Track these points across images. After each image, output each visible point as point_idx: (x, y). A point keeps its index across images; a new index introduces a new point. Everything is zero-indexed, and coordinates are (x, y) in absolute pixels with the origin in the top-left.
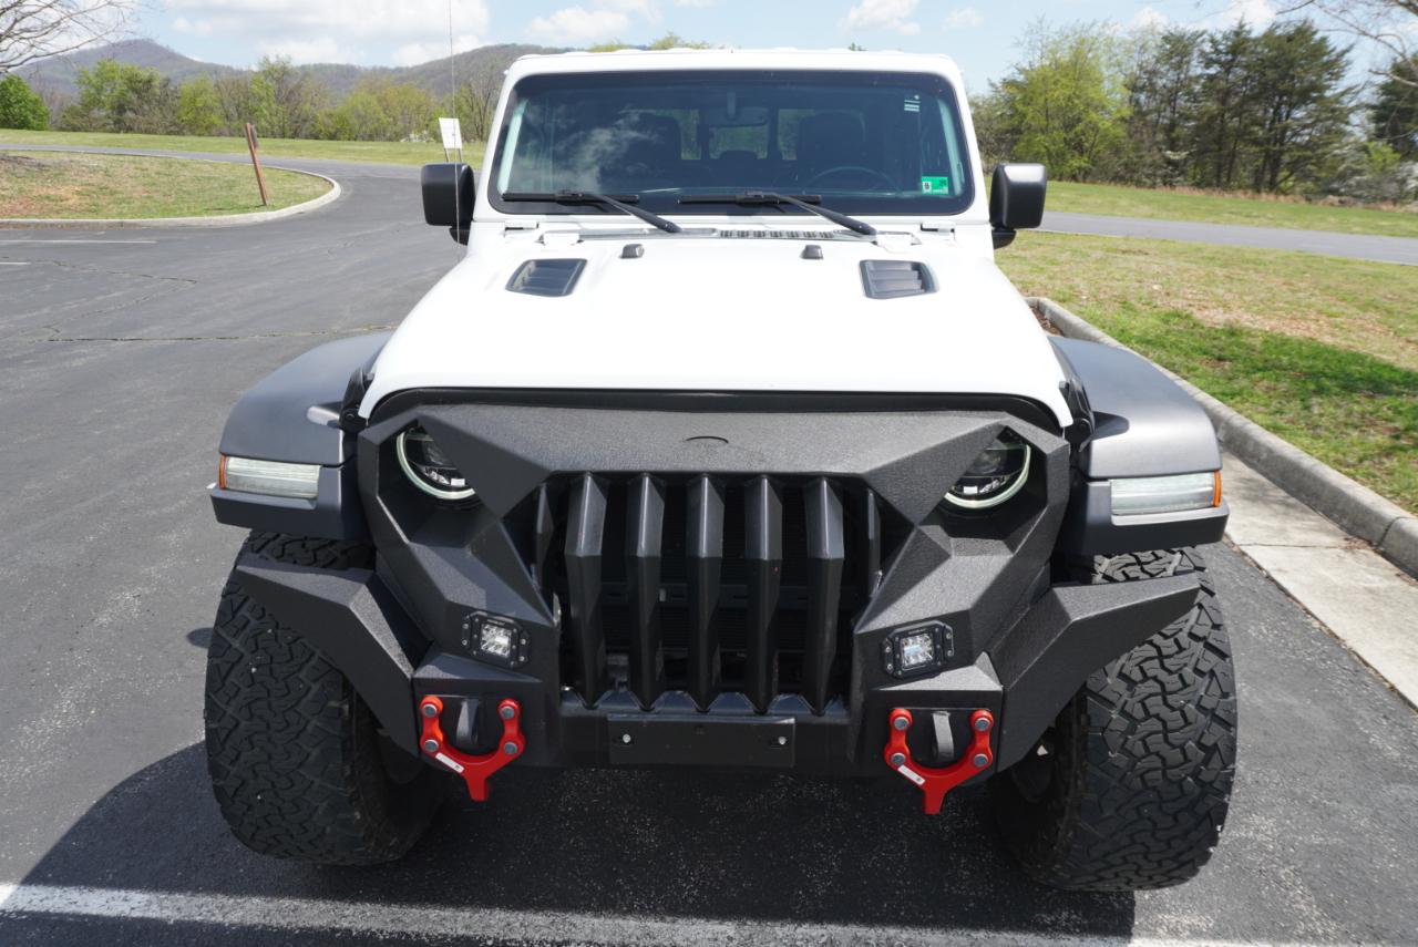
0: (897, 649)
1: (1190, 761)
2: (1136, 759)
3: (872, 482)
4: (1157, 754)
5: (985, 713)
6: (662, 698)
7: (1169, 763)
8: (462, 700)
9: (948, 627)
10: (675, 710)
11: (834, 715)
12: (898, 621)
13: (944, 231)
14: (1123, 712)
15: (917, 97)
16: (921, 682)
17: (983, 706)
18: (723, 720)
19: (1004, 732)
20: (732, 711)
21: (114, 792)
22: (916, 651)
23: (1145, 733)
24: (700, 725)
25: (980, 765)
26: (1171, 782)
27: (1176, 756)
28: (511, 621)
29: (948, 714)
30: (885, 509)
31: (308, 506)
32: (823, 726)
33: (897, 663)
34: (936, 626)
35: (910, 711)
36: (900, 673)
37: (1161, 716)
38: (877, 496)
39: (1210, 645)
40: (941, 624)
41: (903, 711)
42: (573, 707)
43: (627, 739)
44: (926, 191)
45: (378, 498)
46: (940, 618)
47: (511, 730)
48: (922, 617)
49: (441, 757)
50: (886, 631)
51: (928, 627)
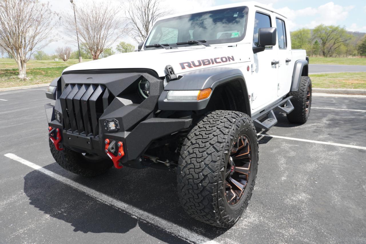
1: (200, 178)
3: (107, 86)
4: (192, 174)
6: (76, 131)
9: (117, 120)
10: (76, 134)
11: (97, 138)
12: (107, 118)
13: (234, 46)
15: (238, 13)
16: (113, 134)
17: (121, 141)
18: (82, 137)
20: (83, 135)
22: (112, 126)
23: (189, 168)
24: (78, 137)
25: (120, 156)
26: (195, 184)
27: (196, 176)
28: (59, 112)
29: (115, 142)
31: (51, 93)
32: (95, 141)
34: (114, 120)
35: (109, 140)
36: (108, 130)
37: (194, 164)
38: (108, 90)
39: (214, 147)
40: (115, 120)
41: (107, 139)
43: (70, 139)
44: (232, 36)
45: (57, 91)
46: (116, 118)
47: (58, 134)
48: (112, 117)
49: (51, 139)
50: (105, 120)
51: (113, 120)
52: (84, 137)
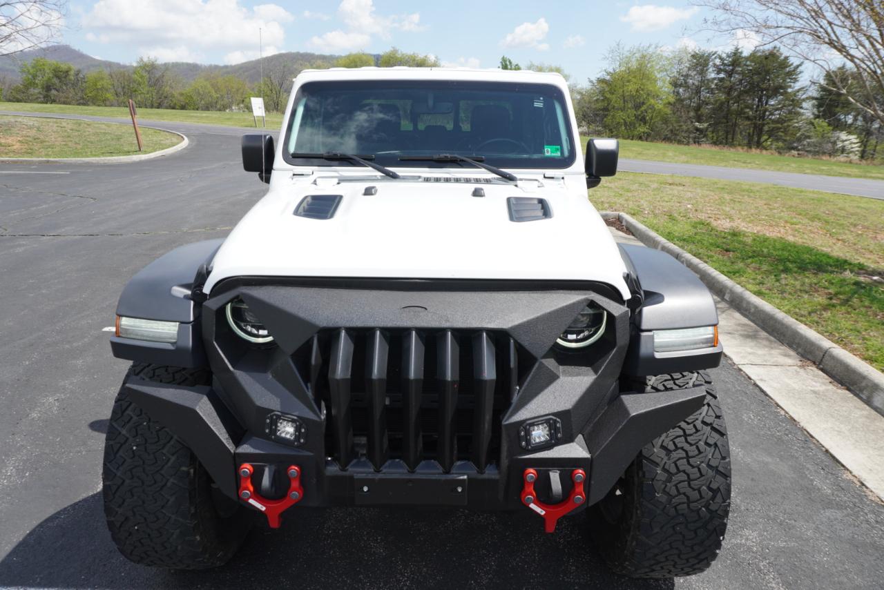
0: (528, 433)
1: (704, 498)
2: (671, 497)
3: (511, 333)
4: (684, 494)
5: (580, 471)
6: (387, 464)
7: (691, 499)
8: (265, 466)
9: (558, 420)
10: (395, 471)
11: (491, 473)
12: (528, 417)
13: (558, 178)
14: (664, 469)
15: (541, 99)
16: (543, 453)
17: (579, 467)
18: (424, 477)
19: (592, 482)
20: (429, 471)
21: (41, 525)
22: (539, 434)
23: (677, 482)
24: (410, 481)
25: (578, 502)
26: (693, 511)
27: (695, 495)
28: (295, 418)
29: (559, 472)
30: (520, 349)
31: (171, 347)
32: (484, 481)
33: (528, 442)
34: (551, 419)
35: (536, 470)
36: (530, 447)
37: (686, 471)
38: (516, 341)
39: (714, 428)
40: (555, 418)
41: (531, 470)
42: (333, 470)
43: (366, 489)
44: (547, 154)
45: (215, 343)
46: (553, 414)
47: (295, 484)
48: (542, 413)
49: (251, 501)
50: (522, 422)
51: (546, 420)
52: (433, 477)
